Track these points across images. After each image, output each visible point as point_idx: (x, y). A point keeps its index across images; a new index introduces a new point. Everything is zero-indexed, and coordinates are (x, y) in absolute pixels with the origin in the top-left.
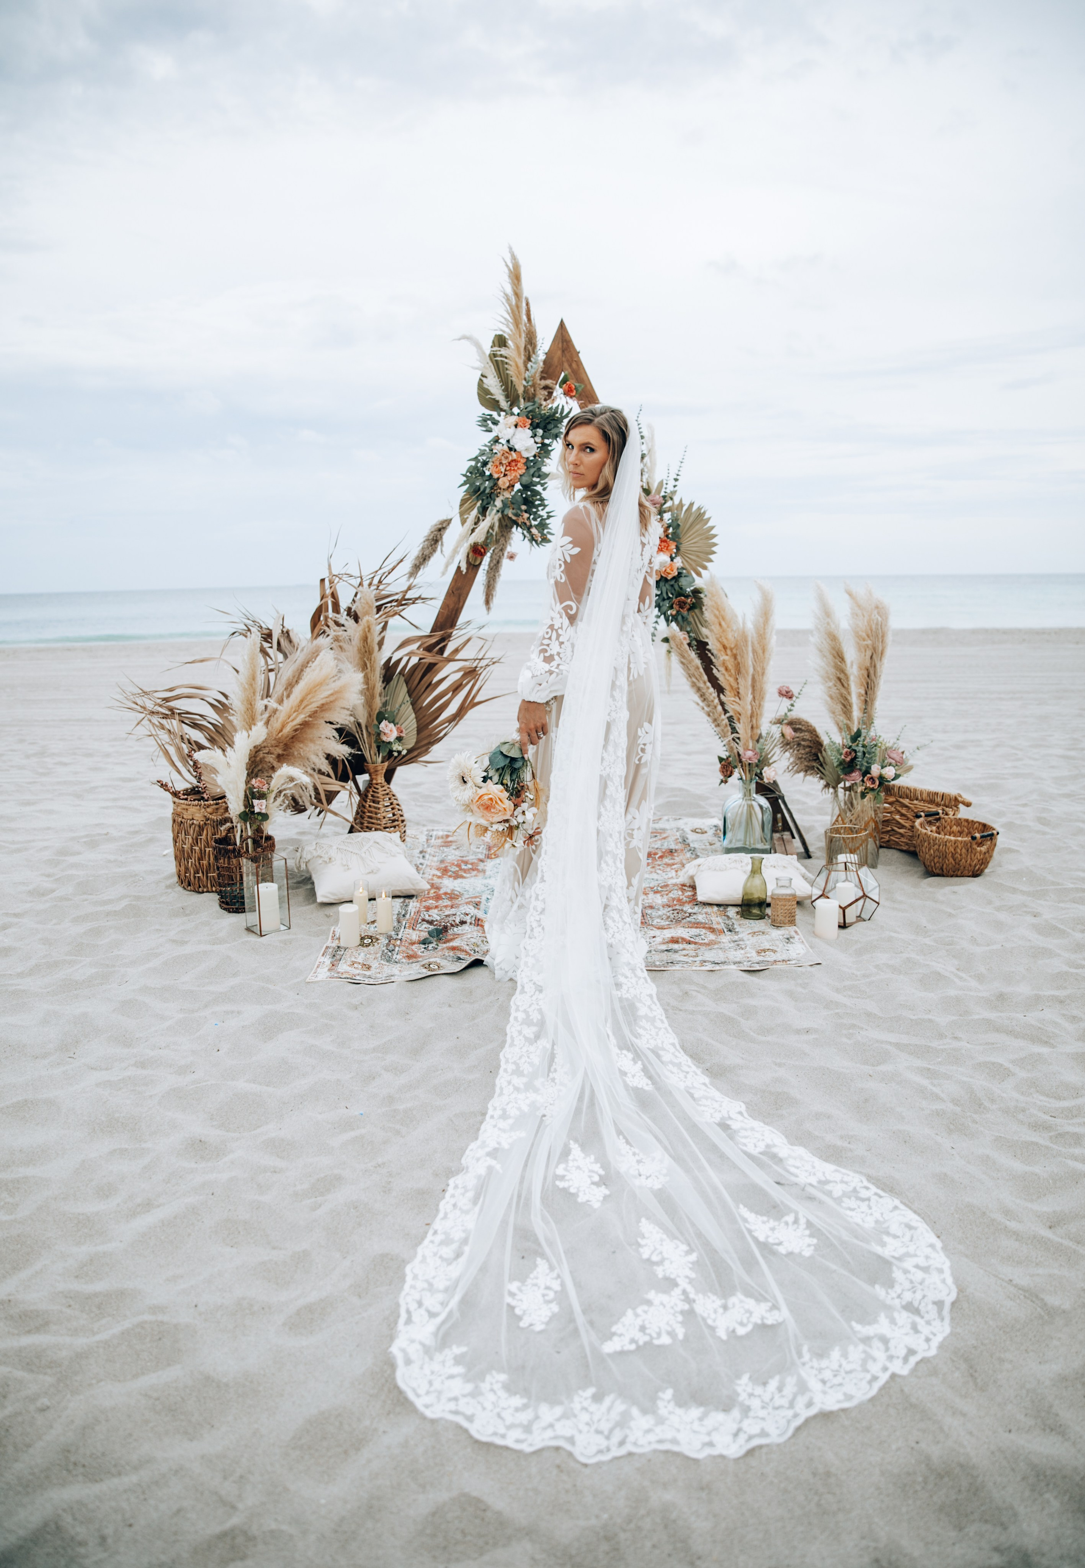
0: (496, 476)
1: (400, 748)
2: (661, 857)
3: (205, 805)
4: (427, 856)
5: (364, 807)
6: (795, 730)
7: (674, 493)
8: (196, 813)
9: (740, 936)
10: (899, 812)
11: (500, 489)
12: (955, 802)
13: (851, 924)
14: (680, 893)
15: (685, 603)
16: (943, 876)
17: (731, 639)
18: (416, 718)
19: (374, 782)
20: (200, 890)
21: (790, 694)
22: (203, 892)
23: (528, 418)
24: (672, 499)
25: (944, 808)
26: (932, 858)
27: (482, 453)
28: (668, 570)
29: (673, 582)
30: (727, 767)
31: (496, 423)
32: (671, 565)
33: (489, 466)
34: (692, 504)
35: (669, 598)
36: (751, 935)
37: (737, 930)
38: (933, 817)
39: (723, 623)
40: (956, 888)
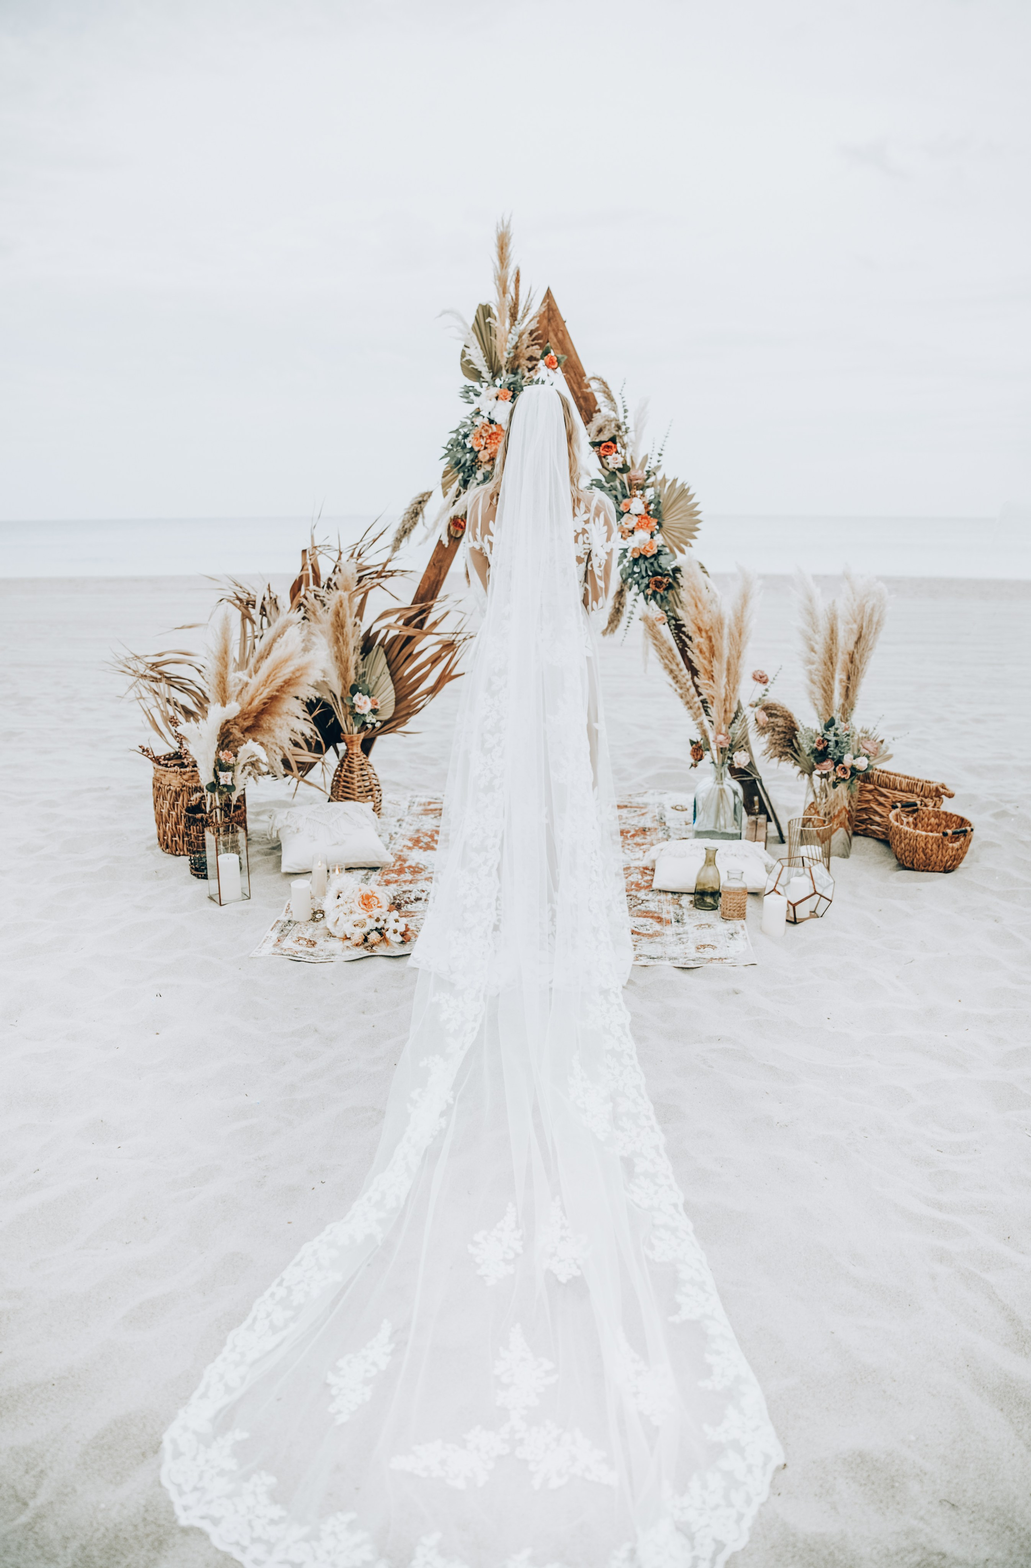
0: (476, 449)
1: (374, 721)
2: (633, 836)
3: (181, 772)
4: (404, 825)
5: (340, 776)
6: (771, 715)
7: (658, 468)
8: (174, 780)
9: (686, 928)
10: (877, 800)
11: (481, 462)
12: (938, 793)
13: (802, 920)
14: (640, 877)
15: (661, 582)
16: (914, 870)
17: (707, 620)
18: (395, 689)
19: (350, 752)
20: (177, 853)
21: (765, 678)
22: (180, 855)
23: (510, 390)
24: (655, 474)
25: (923, 799)
26: (903, 851)
27: (464, 425)
28: (648, 548)
29: (652, 560)
30: (698, 750)
31: (477, 395)
32: (651, 542)
33: (470, 438)
34: (675, 481)
35: (649, 576)
36: (696, 928)
37: (684, 921)
38: (910, 808)
39: (699, 605)
40: (921, 885)
